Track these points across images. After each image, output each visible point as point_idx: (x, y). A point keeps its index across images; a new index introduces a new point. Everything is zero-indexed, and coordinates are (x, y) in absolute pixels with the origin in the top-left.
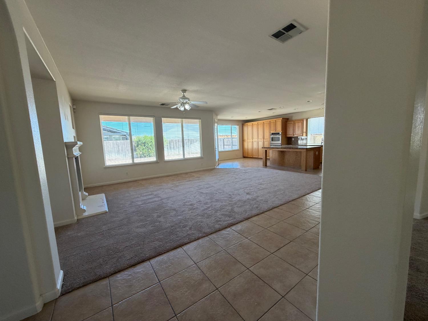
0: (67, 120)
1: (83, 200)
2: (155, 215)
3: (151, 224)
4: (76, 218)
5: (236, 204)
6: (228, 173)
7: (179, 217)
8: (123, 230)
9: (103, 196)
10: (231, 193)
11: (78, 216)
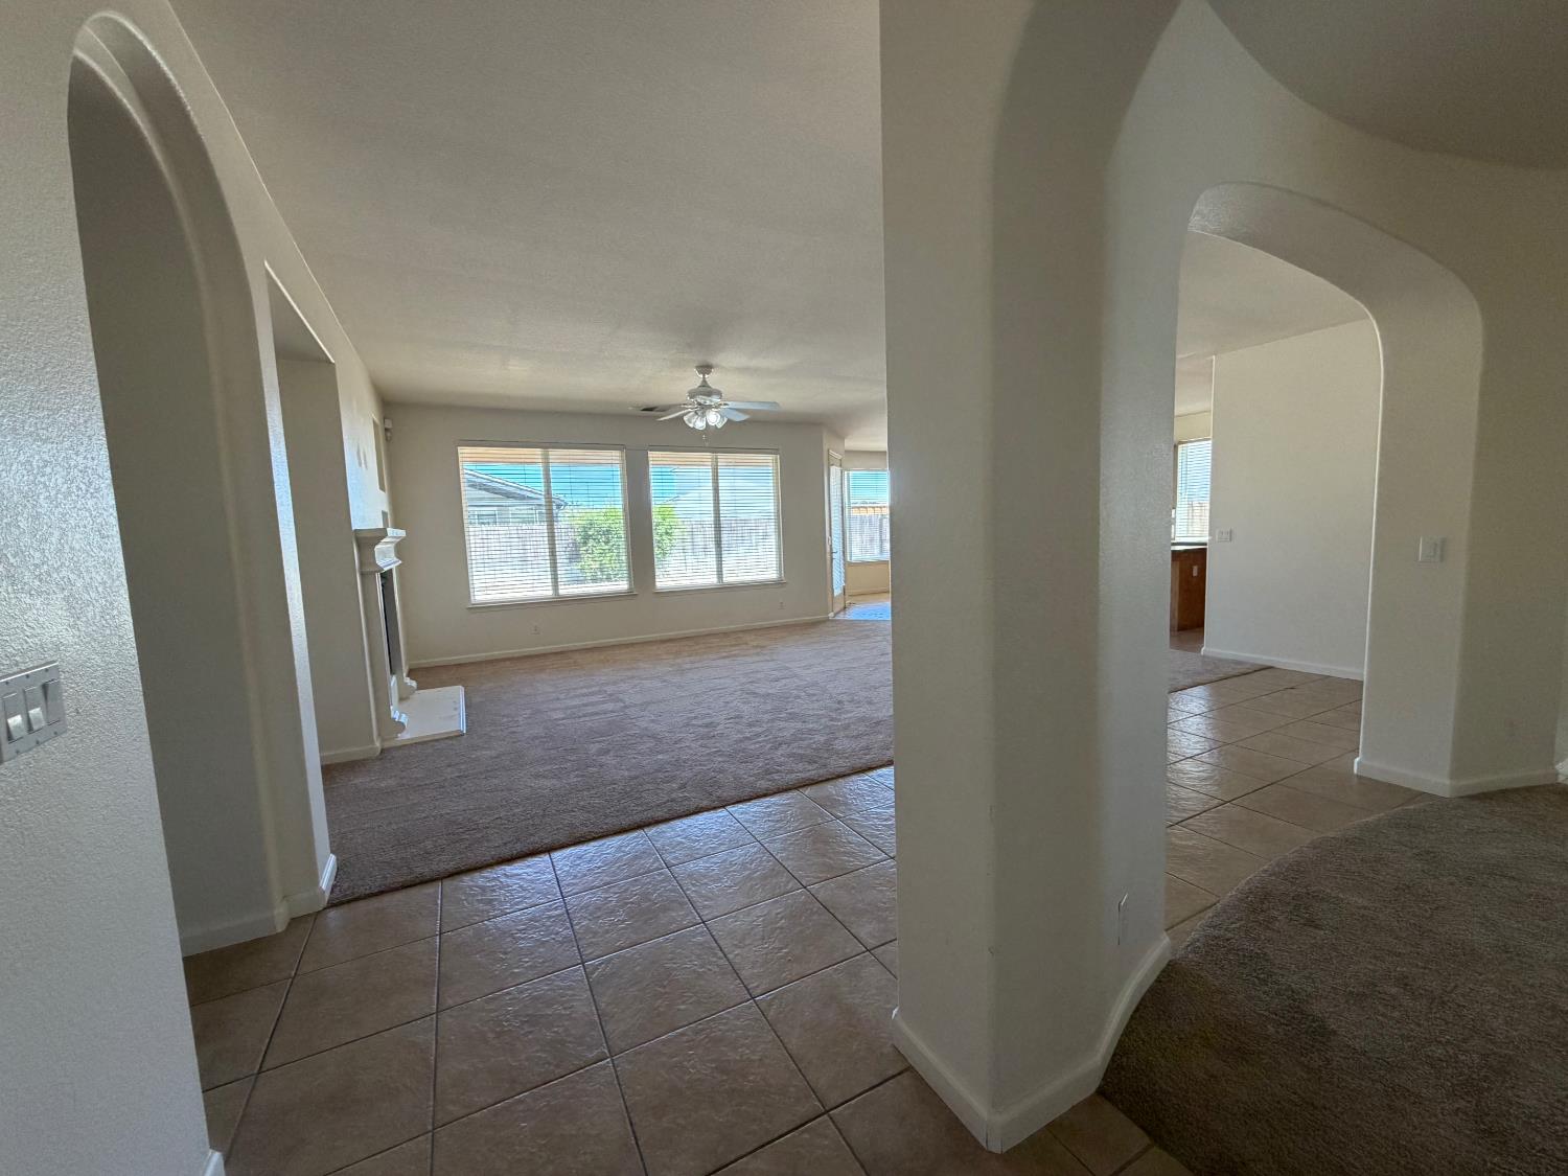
0: (363, 465)
1: (401, 699)
2: (594, 748)
3: (577, 770)
4: (378, 744)
5: (846, 727)
7: (660, 757)
8: (496, 781)
9: (458, 691)
10: (845, 698)
11: (383, 740)
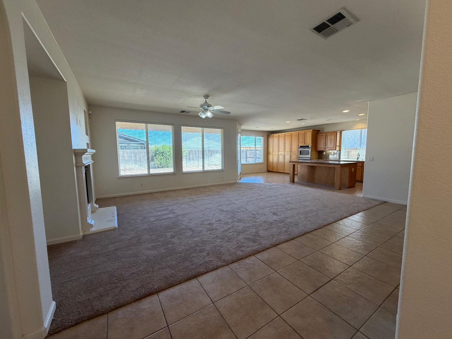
0: (79, 125)
1: (92, 212)
2: (169, 235)
3: (164, 246)
4: (81, 234)
5: (261, 225)
6: (251, 189)
7: (195, 239)
8: (131, 252)
9: (114, 208)
10: (255, 213)
11: (84, 231)
